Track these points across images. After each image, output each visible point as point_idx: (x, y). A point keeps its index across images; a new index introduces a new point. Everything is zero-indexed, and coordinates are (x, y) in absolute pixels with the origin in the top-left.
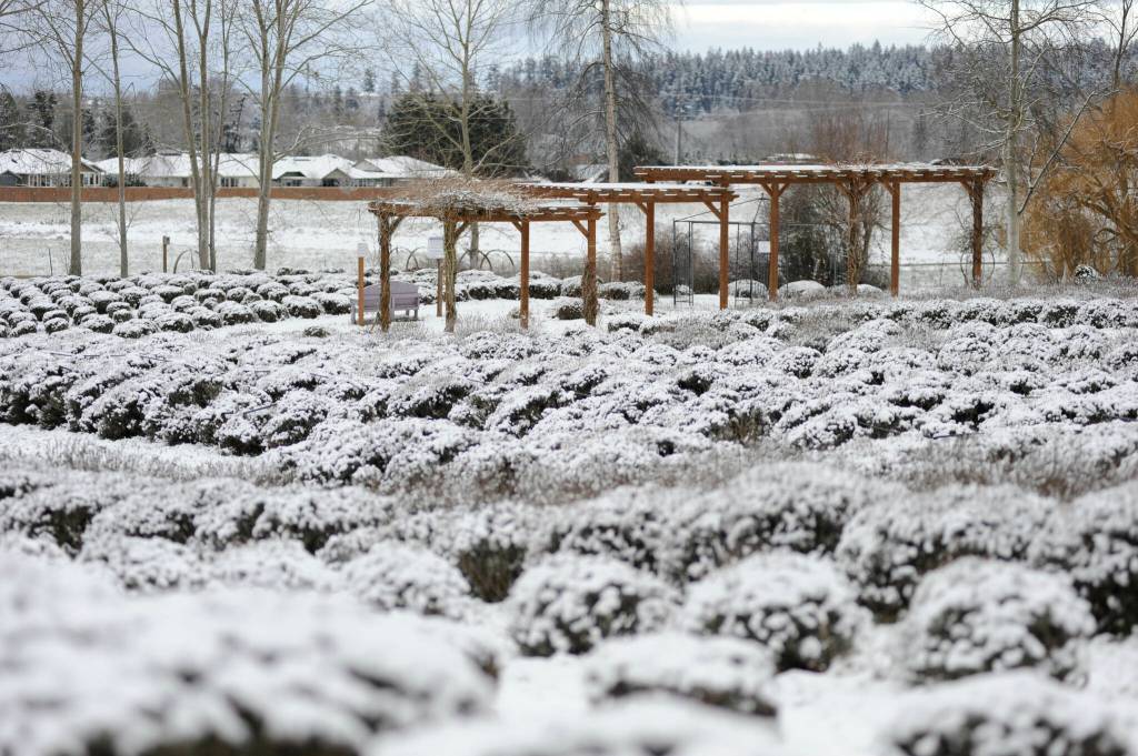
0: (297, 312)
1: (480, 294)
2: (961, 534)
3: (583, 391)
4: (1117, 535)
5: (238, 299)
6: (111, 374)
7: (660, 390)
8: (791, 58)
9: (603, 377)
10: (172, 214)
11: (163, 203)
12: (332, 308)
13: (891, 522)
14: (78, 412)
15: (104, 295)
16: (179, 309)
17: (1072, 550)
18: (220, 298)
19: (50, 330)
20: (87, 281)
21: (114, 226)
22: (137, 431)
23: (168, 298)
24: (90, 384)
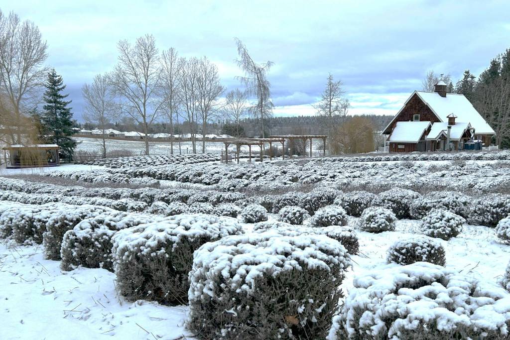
0: (211, 160)
1: (242, 157)
2: (357, 200)
3: (265, 173)
4: (389, 200)
5: (201, 158)
6: (183, 171)
7: (279, 173)
8: (289, 118)
9: (268, 171)
10: (187, 144)
11: (186, 142)
12: (217, 160)
13: (344, 198)
14: (177, 178)
15: (178, 158)
16: (191, 160)
17: (380, 203)
18: (198, 158)
19: (169, 164)
20: (174, 155)
21: (178, 146)
22: (188, 181)
23: (189, 158)
24: (179, 173)
